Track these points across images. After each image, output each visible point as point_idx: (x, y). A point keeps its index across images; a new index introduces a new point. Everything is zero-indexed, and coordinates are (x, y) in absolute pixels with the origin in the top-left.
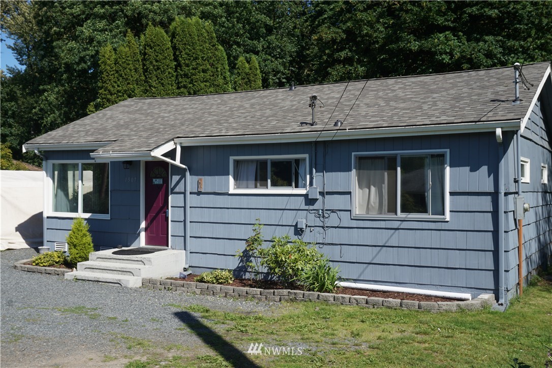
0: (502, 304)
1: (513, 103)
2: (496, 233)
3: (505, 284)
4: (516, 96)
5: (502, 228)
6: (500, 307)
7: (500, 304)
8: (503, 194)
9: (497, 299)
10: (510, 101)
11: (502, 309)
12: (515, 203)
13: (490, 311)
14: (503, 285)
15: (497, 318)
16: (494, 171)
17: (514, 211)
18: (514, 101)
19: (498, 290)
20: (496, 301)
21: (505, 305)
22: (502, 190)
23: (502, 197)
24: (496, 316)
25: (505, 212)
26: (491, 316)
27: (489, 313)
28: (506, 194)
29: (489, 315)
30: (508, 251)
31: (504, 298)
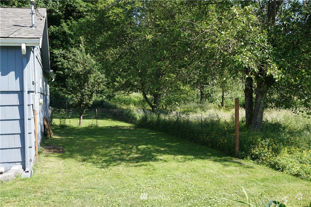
0: (28, 172)
1: (30, 28)
2: (22, 121)
3: (29, 156)
4: (32, 24)
5: (26, 117)
6: (27, 173)
7: (27, 172)
8: (27, 92)
9: (24, 168)
10: (28, 27)
11: (29, 175)
12: (34, 99)
13: (22, 179)
14: (28, 158)
15: (28, 183)
16: (20, 76)
17: (32, 105)
18: (31, 27)
19: (25, 161)
20: (23, 170)
21: (30, 172)
22: (26, 89)
23: (26, 94)
24: (27, 182)
25: (28, 105)
26: (23, 182)
27: (21, 180)
28: (29, 92)
29: (21, 182)
30: (31, 133)
31: (29, 167)
